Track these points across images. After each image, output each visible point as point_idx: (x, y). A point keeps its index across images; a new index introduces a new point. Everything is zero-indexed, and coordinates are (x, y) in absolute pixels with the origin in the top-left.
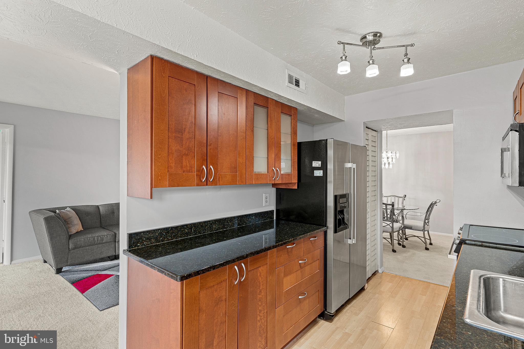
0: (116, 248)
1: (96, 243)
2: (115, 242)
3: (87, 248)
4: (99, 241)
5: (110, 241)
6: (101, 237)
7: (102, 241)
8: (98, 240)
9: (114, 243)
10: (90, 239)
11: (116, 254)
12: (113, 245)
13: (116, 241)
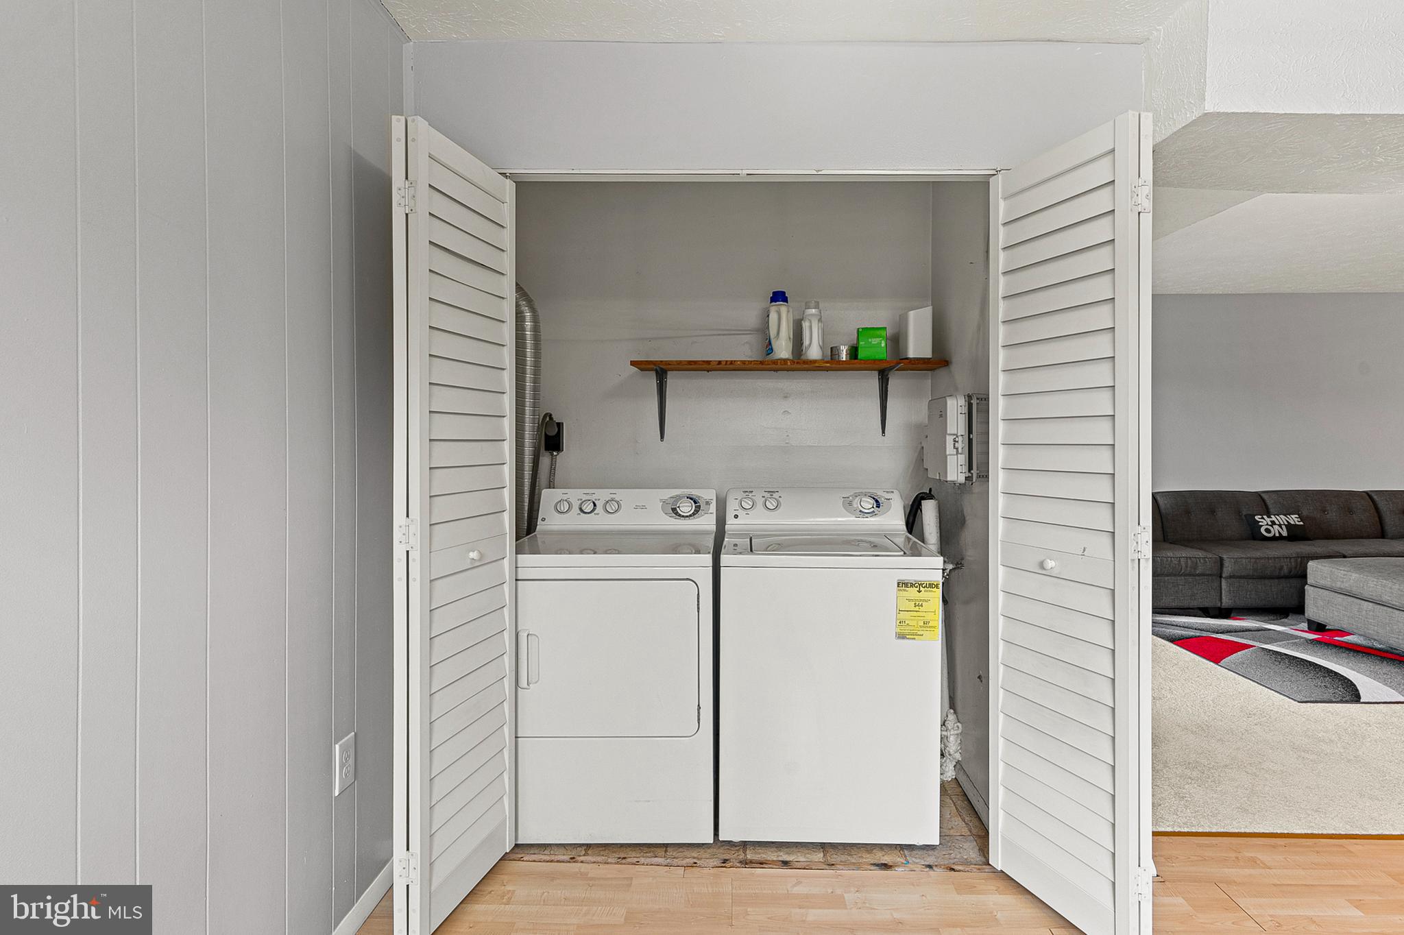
0: (1223, 592)
1: (1183, 571)
2: (1221, 577)
3: (1166, 578)
4: (1189, 569)
5: (1210, 572)
6: (1192, 562)
7: (1195, 569)
8: (1187, 567)
9: (1219, 579)
10: (1171, 561)
11: (1223, 605)
12: (1216, 584)
13: (1224, 576)
